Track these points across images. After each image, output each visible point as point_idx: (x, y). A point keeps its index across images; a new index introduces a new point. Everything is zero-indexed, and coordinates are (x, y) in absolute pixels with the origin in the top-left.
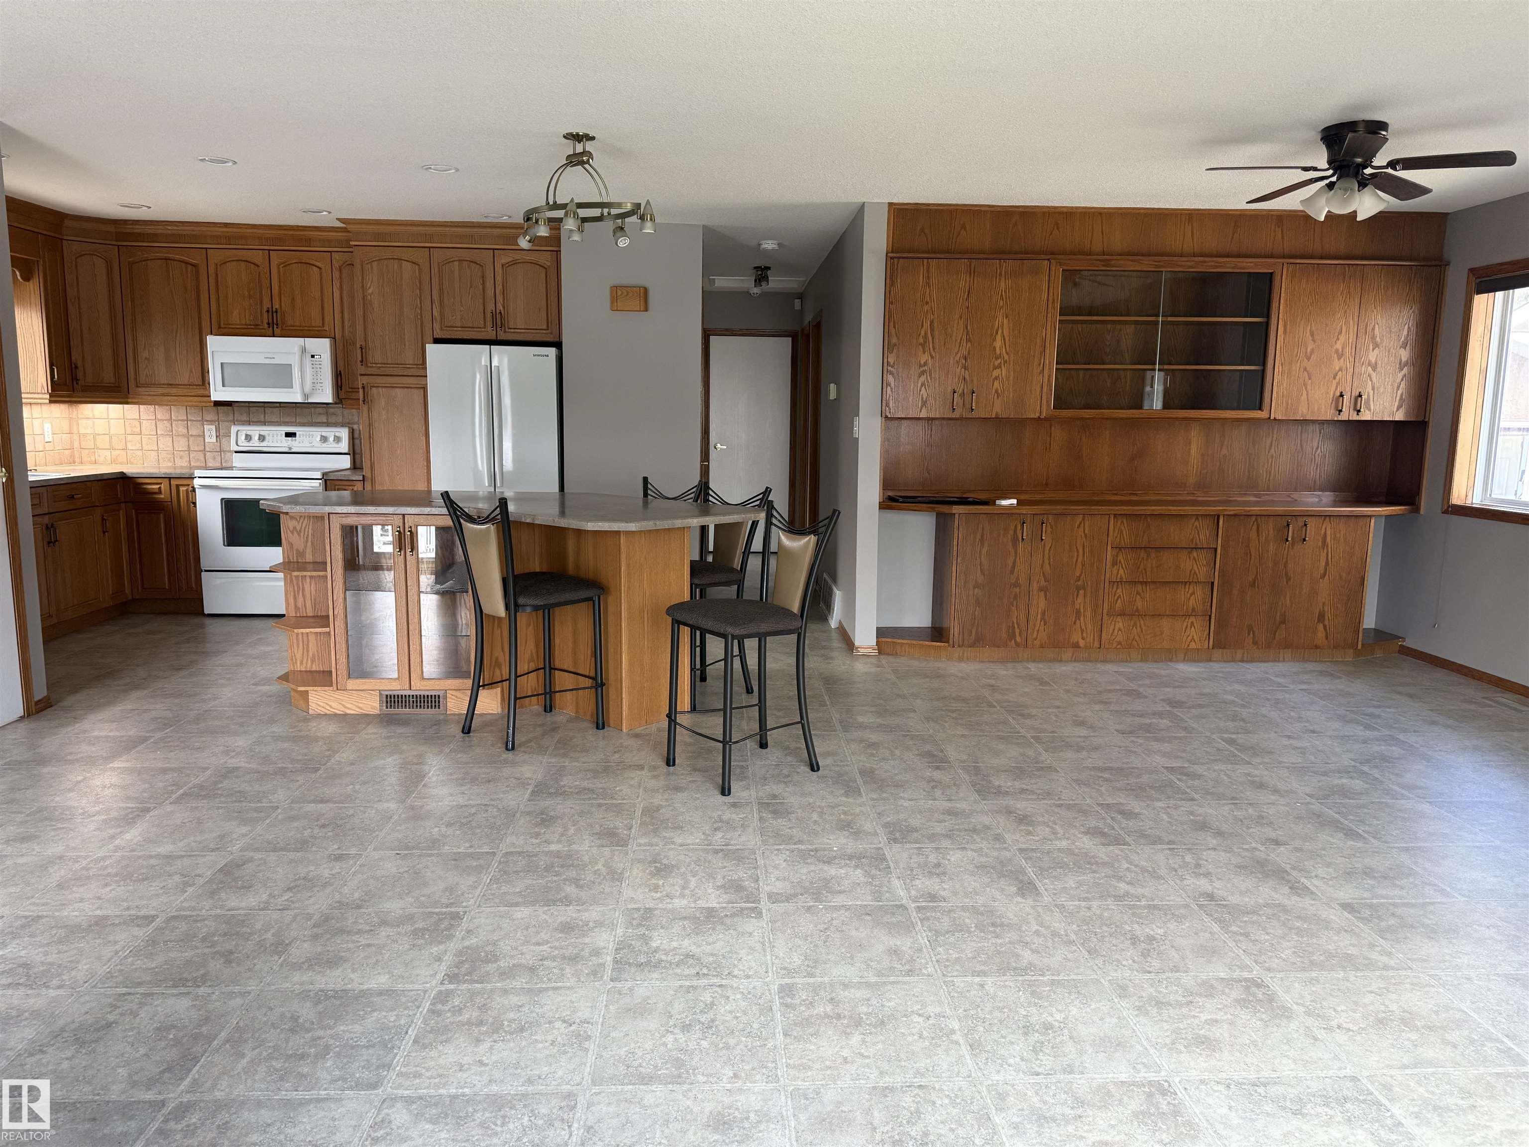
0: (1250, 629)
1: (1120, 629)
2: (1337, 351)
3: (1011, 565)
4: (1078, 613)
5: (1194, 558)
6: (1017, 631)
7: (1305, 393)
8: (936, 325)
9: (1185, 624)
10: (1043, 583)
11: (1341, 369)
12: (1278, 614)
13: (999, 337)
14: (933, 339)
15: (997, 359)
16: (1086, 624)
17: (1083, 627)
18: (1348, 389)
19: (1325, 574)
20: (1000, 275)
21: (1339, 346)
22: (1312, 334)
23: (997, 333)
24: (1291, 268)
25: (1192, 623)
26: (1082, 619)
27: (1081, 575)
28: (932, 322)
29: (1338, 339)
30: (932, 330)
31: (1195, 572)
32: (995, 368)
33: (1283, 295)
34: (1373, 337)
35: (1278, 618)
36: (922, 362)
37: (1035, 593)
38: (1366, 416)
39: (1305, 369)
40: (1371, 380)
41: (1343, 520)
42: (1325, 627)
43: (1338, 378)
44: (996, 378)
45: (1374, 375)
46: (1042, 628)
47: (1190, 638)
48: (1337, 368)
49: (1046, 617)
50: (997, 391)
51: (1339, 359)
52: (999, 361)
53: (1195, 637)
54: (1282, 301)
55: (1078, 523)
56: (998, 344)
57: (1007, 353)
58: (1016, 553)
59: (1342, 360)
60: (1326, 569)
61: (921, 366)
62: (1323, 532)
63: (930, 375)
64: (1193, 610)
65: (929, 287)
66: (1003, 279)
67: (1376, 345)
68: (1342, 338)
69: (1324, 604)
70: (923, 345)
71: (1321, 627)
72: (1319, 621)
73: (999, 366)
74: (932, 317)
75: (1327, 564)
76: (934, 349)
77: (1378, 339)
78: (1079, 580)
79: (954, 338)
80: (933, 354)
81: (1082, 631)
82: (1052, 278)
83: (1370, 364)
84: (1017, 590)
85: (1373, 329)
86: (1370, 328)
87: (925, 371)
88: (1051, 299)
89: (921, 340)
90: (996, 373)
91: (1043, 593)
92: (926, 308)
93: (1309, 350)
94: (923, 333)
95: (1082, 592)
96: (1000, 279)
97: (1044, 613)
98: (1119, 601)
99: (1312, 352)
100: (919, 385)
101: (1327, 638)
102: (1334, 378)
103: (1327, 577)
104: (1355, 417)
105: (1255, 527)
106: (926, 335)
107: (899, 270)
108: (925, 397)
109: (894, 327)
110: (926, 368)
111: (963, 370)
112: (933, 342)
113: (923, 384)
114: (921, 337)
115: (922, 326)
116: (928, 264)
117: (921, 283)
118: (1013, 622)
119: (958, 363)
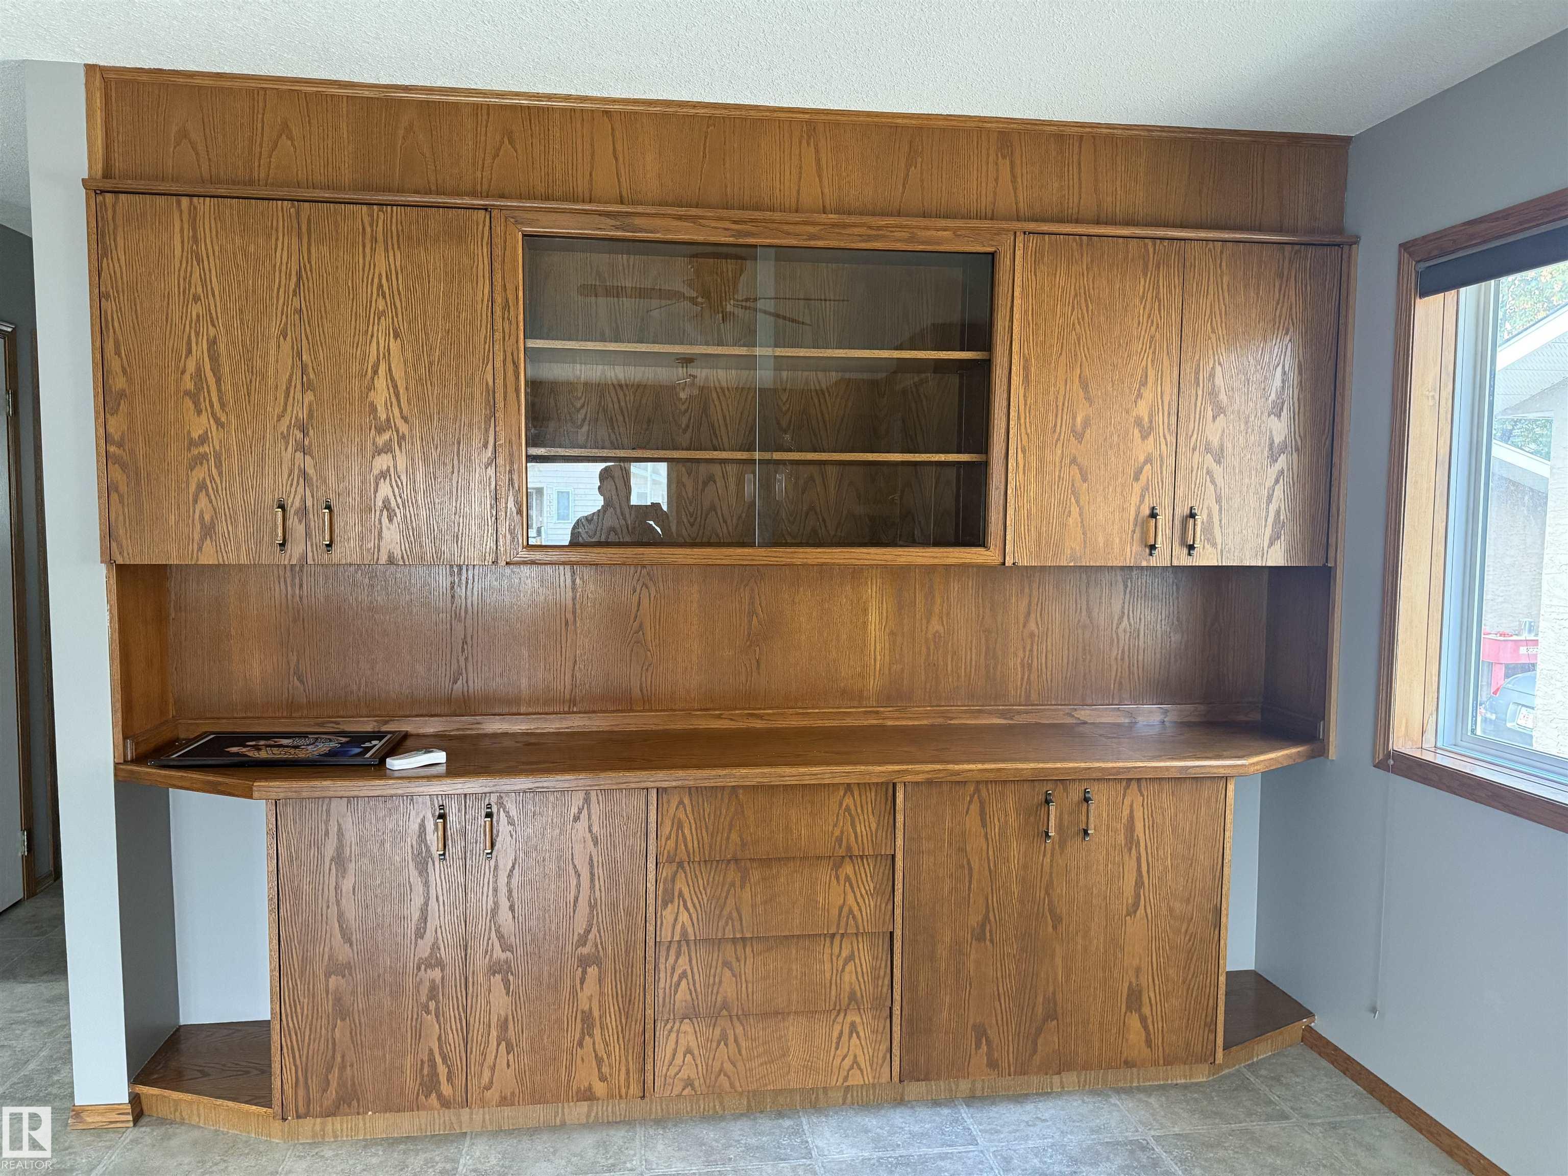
0: (981, 1032)
1: (689, 1051)
2: (1138, 422)
3: (416, 915)
4: (587, 1018)
5: (847, 878)
6: (442, 1070)
7: (1075, 510)
8: (222, 347)
9: (837, 1028)
10: (498, 954)
11: (1148, 460)
12: (1040, 999)
13: (381, 383)
14: (218, 381)
15: (380, 430)
16: (607, 1044)
17: (602, 1053)
18: (1167, 501)
19: (1136, 905)
20: (374, 239)
21: (1142, 409)
22: (1085, 386)
23: (375, 372)
24: (1033, 241)
25: (853, 1025)
26: (597, 1031)
27: (588, 931)
28: (213, 343)
29: (1140, 396)
30: (214, 358)
31: (851, 911)
32: (379, 452)
33: (1017, 302)
34: (1213, 393)
35: (1040, 1010)
36: (195, 435)
37: (481, 979)
38: (1206, 557)
39: (1074, 461)
40: (1213, 482)
41: (1166, 786)
42: (1143, 1020)
43: (1143, 477)
44: (384, 475)
45: (1217, 470)
46: (502, 1062)
47: (848, 1062)
48: (1142, 459)
49: (511, 1033)
50: (386, 505)
51: (1144, 438)
52: (386, 436)
53: (861, 1059)
54: (1016, 316)
55: (574, 810)
56: (381, 395)
57: (405, 419)
58: (426, 884)
59: (1151, 438)
60: (1137, 896)
61: (192, 443)
62: (1126, 813)
63: (219, 466)
64: (852, 997)
65: (199, 261)
66: (380, 248)
67: (1220, 410)
68: (1148, 394)
69: (1138, 970)
70: (194, 397)
71: (1134, 1021)
72: (1129, 1008)
73: (387, 449)
74: (212, 331)
75: (1139, 884)
76: (223, 405)
77: (1223, 397)
78: (584, 944)
79: (271, 382)
80: (223, 419)
81: (599, 1061)
82: (498, 251)
83: (1208, 449)
84: (436, 974)
85: (1212, 375)
86: (1203, 375)
87: (204, 457)
88: (499, 300)
89: (189, 385)
90: (382, 462)
91: (498, 977)
92: (196, 309)
93: (1079, 420)
94: (191, 367)
95: (592, 971)
96: (373, 250)
97: (504, 1025)
98: (684, 983)
99: (1086, 423)
100: (193, 488)
101: (1149, 1043)
102: (1137, 479)
103: (1141, 911)
104: (1183, 559)
105: (975, 807)
106: (199, 370)
107: (119, 222)
108: (207, 518)
109: (118, 353)
110: (205, 449)
111: (299, 455)
112: (219, 390)
113: (202, 486)
114: (187, 376)
115: (189, 351)
116: (193, 209)
117: (178, 252)
118: (431, 1051)
119: (286, 438)
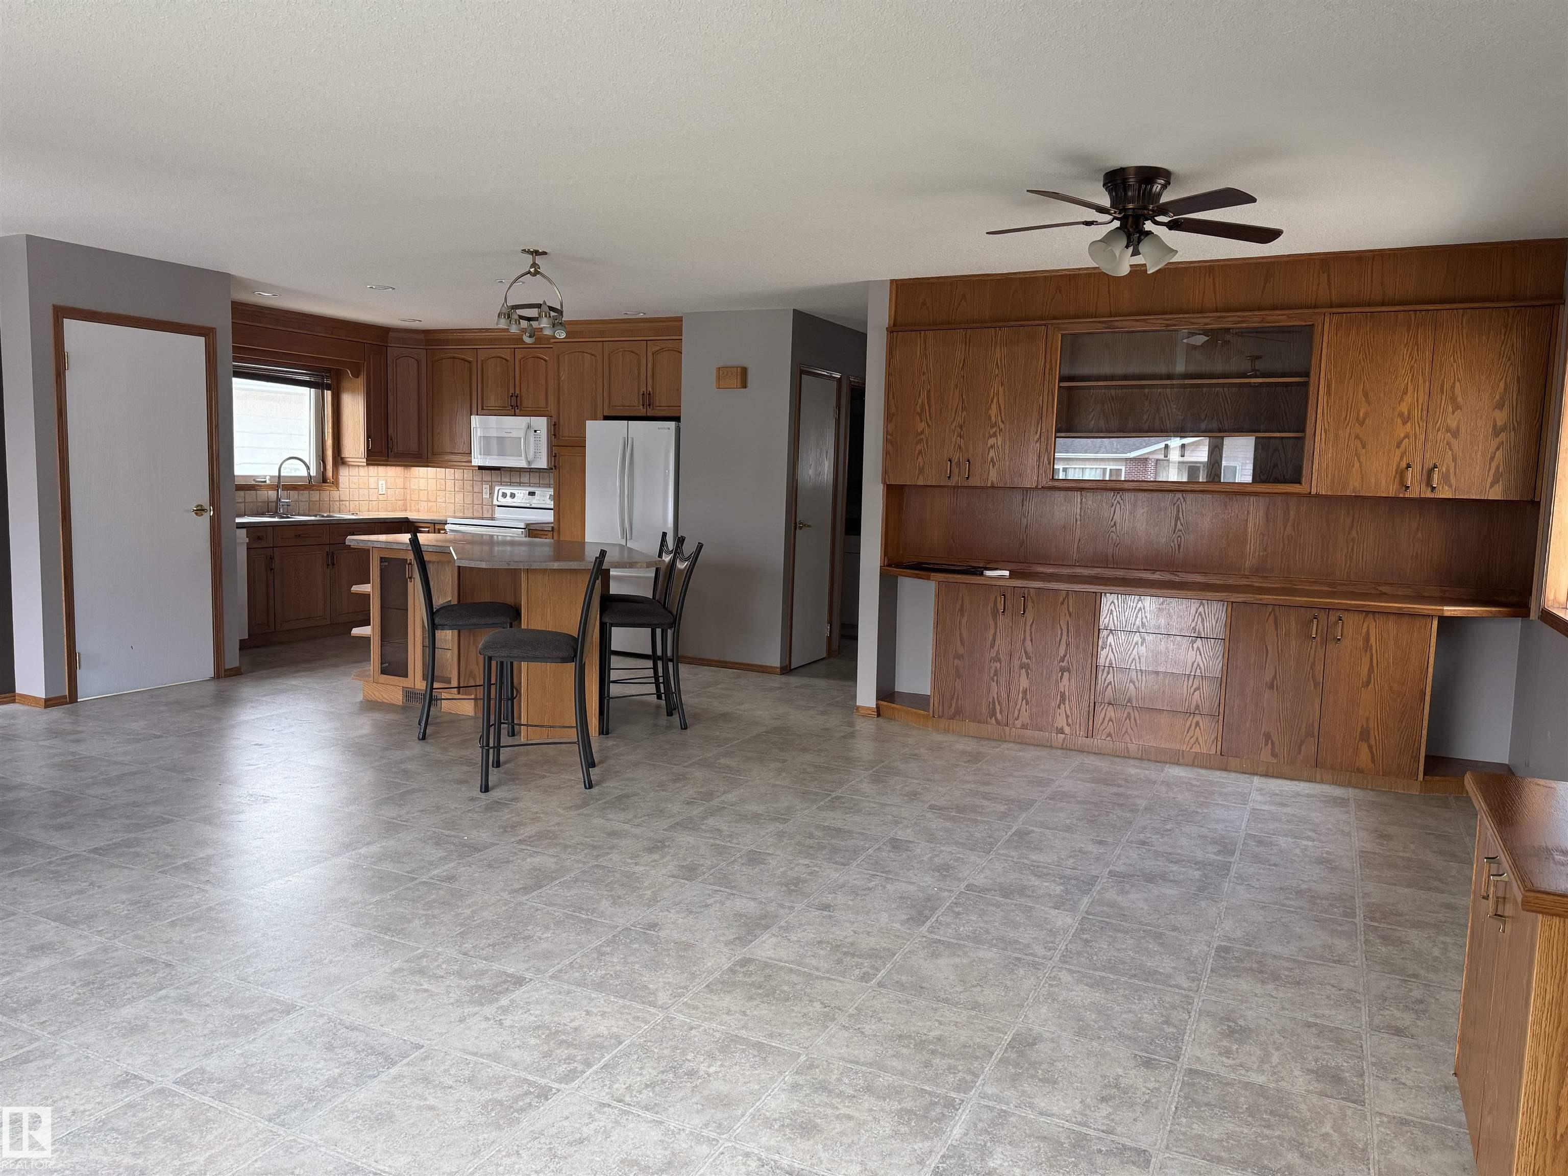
0: (1268, 737)
1: (1110, 720)
2: (1401, 415)
3: (991, 638)
4: (1063, 696)
5: (1198, 648)
6: (998, 708)
7: (1357, 464)
8: (932, 393)
9: (1189, 723)
10: (1026, 661)
11: (1407, 436)
12: (1304, 725)
13: (994, 406)
14: (929, 409)
15: (992, 427)
16: (1071, 709)
17: (1068, 713)
18: (1418, 460)
19: (1368, 682)
20: (996, 342)
21: (1404, 408)
22: (1366, 395)
23: (992, 402)
24: (1335, 317)
25: (1197, 724)
26: (1067, 702)
27: (1065, 656)
28: (929, 392)
29: (1402, 399)
30: (929, 398)
31: (1198, 665)
32: (991, 436)
33: (1324, 351)
34: (1453, 399)
35: (1303, 730)
36: (919, 431)
37: (1016, 669)
38: (1445, 493)
39: (1357, 437)
40: (1451, 449)
41: (1392, 618)
42: (1370, 747)
43: (1403, 446)
44: (992, 447)
45: (1454, 442)
46: (1023, 709)
47: (1193, 740)
48: (1402, 435)
49: (1028, 696)
50: (992, 460)
51: (1404, 423)
52: (994, 430)
53: (1200, 740)
54: (1324, 358)
55: (1061, 599)
56: (994, 411)
57: (1003, 422)
58: (996, 625)
59: (1409, 424)
60: (1369, 676)
61: (918, 434)
62: (1364, 631)
63: (927, 443)
64: (1197, 707)
65: (926, 357)
66: (998, 347)
67: (1457, 407)
68: (1408, 399)
69: (1368, 719)
70: (920, 415)
71: (1364, 748)
72: (1361, 739)
73: (994, 435)
74: (929, 386)
75: (1371, 670)
76: (930, 419)
77: (1460, 399)
78: (1063, 662)
79: (950, 407)
80: (930, 424)
81: (1067, 717)
82: (1049, 344)
83: (1448, 430)
84: (998, 665)
85: (1453, 387)
86: (1447, 386)
87: (921, 441)
88: (1048, 365)
89: (919, 410)
90: (992, 441)
91: (1024, 670)
92: (923, 378)
93: (1361, 414)
94: (920, 401)
95: (1066, 674)
96: (995, 348)
97: (1025, 692)
98: (1110, 686)
99: (1366, 415)
100: (917, 452)
101: (1373, 761)
102: (1398, 447)
103: (1371, 686)
104: (1429, 495)
105: (1272, 618)
106: (923, 404)
107: (898, 343)
108: (921, 465)
109: (893, 397)
110: (923, 436)
111: (959, 438)
112: (930, 412)
113: (920, 452)
114: (918, 406)
115: (920, 396)
116: (925, 336)
117: (918, 353)
118: (994, 698)
119: (954, 431)
